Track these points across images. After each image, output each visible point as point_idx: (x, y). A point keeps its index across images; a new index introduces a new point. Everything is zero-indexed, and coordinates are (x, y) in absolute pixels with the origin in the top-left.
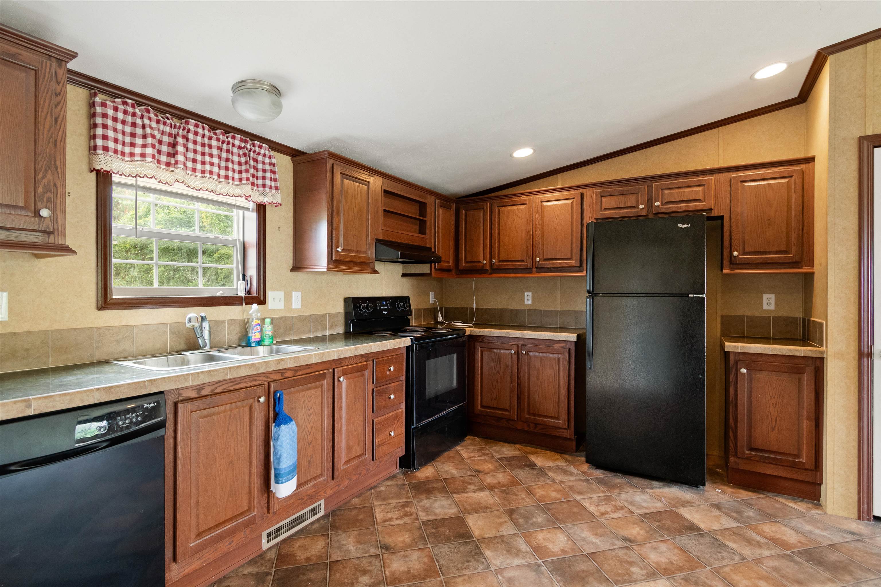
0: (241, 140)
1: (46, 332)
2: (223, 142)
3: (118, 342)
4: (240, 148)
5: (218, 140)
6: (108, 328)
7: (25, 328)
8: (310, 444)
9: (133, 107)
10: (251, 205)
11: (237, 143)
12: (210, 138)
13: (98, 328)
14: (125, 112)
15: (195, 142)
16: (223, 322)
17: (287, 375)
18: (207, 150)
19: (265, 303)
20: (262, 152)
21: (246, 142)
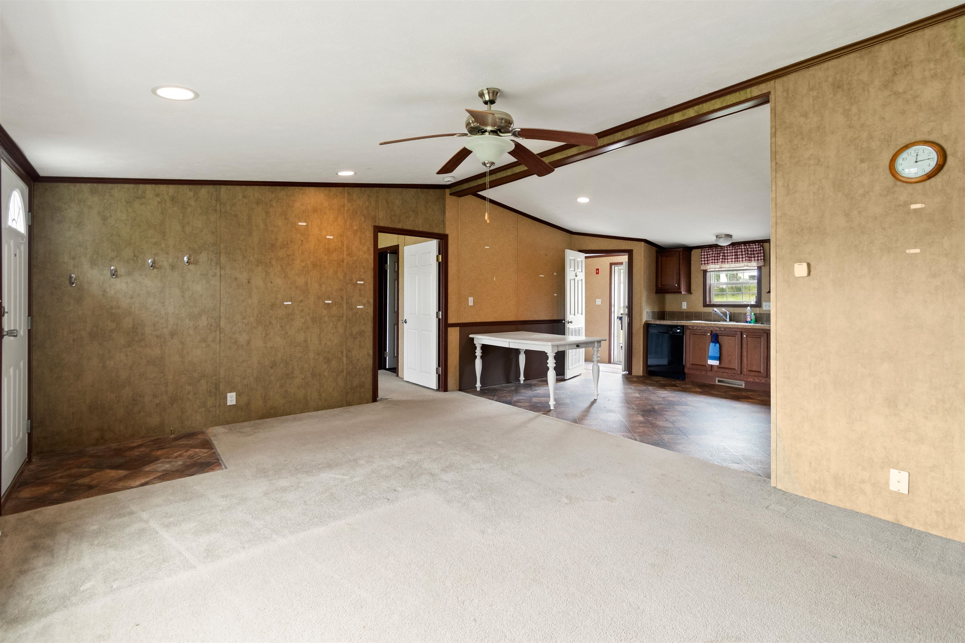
0: (744, 246)
1: (692, 312)
2: (737, 249)
3: (708, 316)
4: (744, 249)
5: (735, 249)
6: (705, 312)
7: (689, 311)
8: (730, 356)
9: (709, 249)
10: (756, 268)
11: (743, 247)
12: (732, 250)
13: (703, 312)
14: (707, 252)
15: (727, 253)
16: (742, 313)
17: (721, 329)
18: (731, 254)
19: (761, 307)
20: (754, 247)
21: (746, 246)
